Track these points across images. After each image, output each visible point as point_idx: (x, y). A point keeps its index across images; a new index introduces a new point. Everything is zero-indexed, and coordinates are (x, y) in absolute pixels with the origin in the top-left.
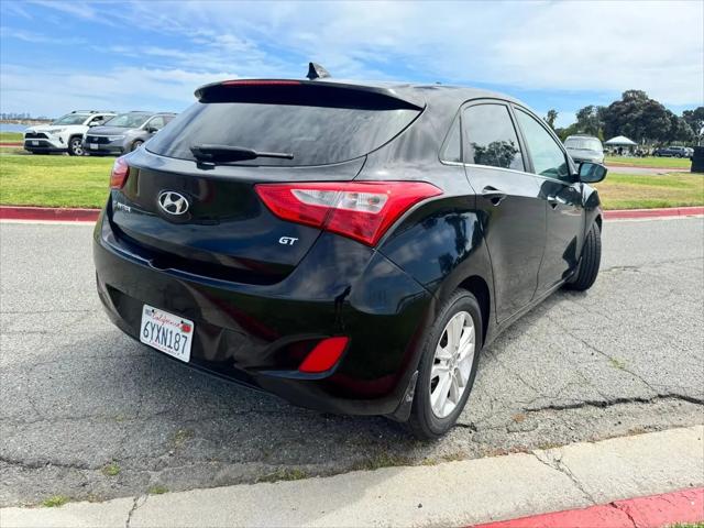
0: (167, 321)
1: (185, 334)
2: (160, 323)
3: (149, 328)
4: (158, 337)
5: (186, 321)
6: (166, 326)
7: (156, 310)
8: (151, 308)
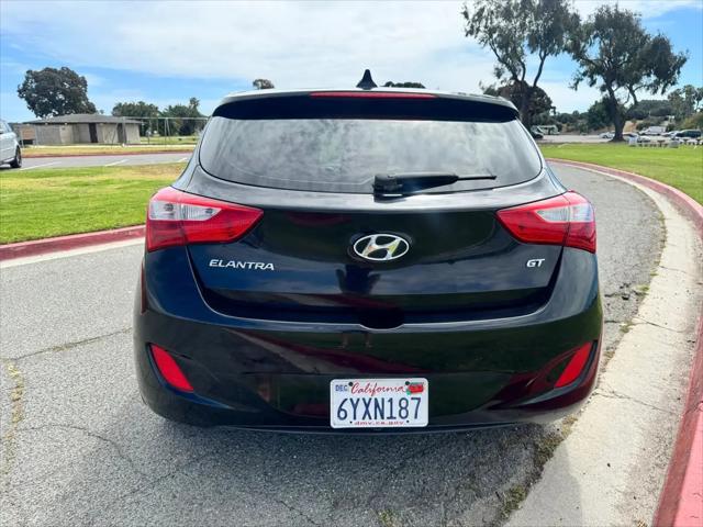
0: (379, 389)
1: (418, 395)
2: (367, 396)
3: (348, 407)
4: (367, 412)
5: (413, 380)
6: (379, 396)
7: (354, 381)
8: (345, 382)
